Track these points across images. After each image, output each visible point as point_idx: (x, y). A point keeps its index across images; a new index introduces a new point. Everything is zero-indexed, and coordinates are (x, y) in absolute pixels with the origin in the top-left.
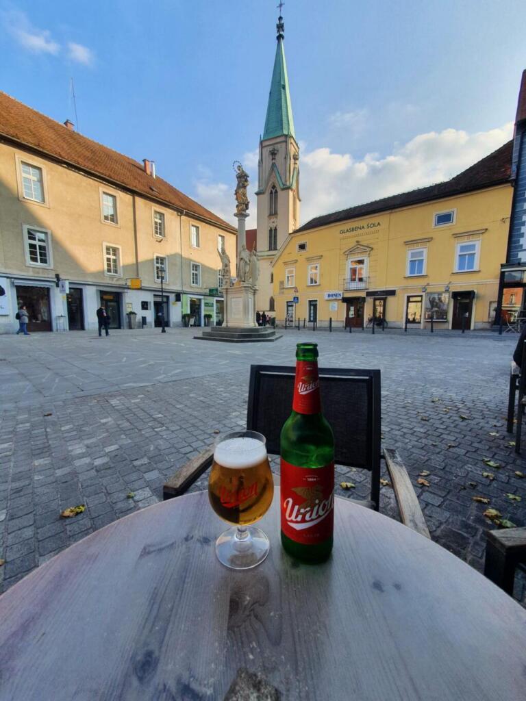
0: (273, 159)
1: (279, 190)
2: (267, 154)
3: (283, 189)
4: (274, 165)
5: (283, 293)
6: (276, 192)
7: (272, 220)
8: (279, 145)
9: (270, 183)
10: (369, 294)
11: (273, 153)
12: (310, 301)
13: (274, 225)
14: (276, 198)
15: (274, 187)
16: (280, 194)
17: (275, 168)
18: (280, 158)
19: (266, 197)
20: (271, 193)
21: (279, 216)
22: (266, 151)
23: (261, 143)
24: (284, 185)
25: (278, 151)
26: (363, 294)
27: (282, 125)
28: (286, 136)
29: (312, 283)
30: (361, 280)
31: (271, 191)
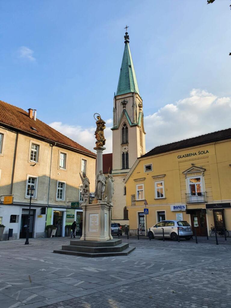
0: (123, 107)
1: (128, 127)
2: (120, 104)
3: (132, 126)
4: (124, 111)
5: (135, 205)
6: (127, 128)
7: (124, 147)
8: (128, 99)
9: (122, 122)
10: (209, 206)
11: (124, 104)
12: (159, 213)
13: (126, 150)
14: (127, 132)
15: (125, 125)
16: (130, 129)
17: (126, 113)
18: (129, 107)
19: (119, 132)
20: (123, 129)
21: (129, 145)
22: (119, 103)
23: (115, 97)
24: (132, 124)
25: (127, 102)
26: (203, 207)
27: (129, 86)
28: (133, 93)
29: (159, 196)
30: (200, 194)
31: (123, 127)
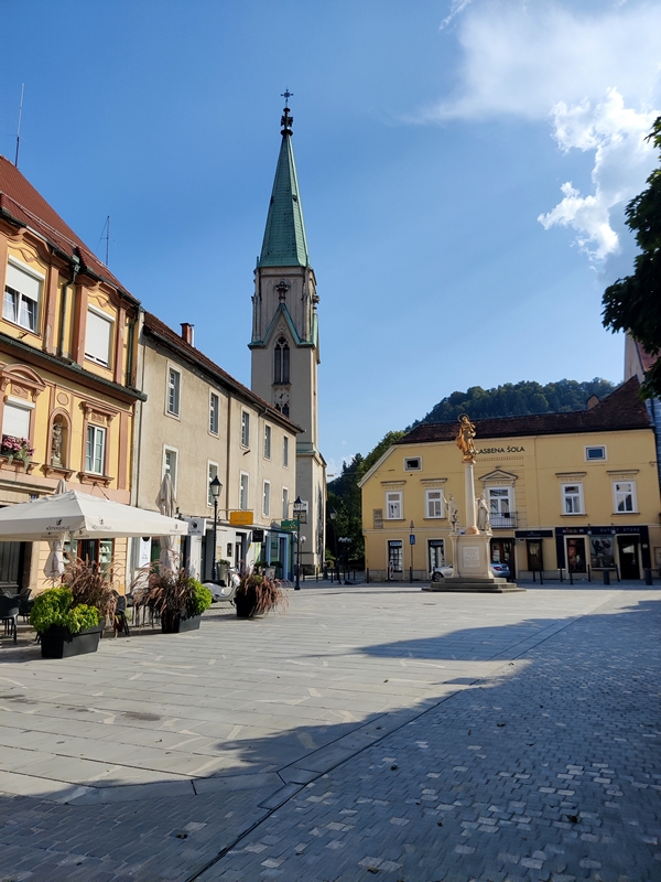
0: (280, 298)
2: (271, 288)
3: (299, 347)
4: (281, 309)
5: (382, 527)
7: (279, 393)
10: (519, 534)
11: (282, 290)
12: (430, 541)
14: (287, 357)
15: (282, 340)
16: (294, 352)
17: (285, 313)
20: (278, 348)
21: (293, 388)
22: (268, 284)
23: (259, 270)
24: (302, 340)
25: (289, 287)
26: (511, 534)
27: (295, 250)
28: (304, 268)
29: (431, 514)
30: (507, 515)
31: (278, 346)
